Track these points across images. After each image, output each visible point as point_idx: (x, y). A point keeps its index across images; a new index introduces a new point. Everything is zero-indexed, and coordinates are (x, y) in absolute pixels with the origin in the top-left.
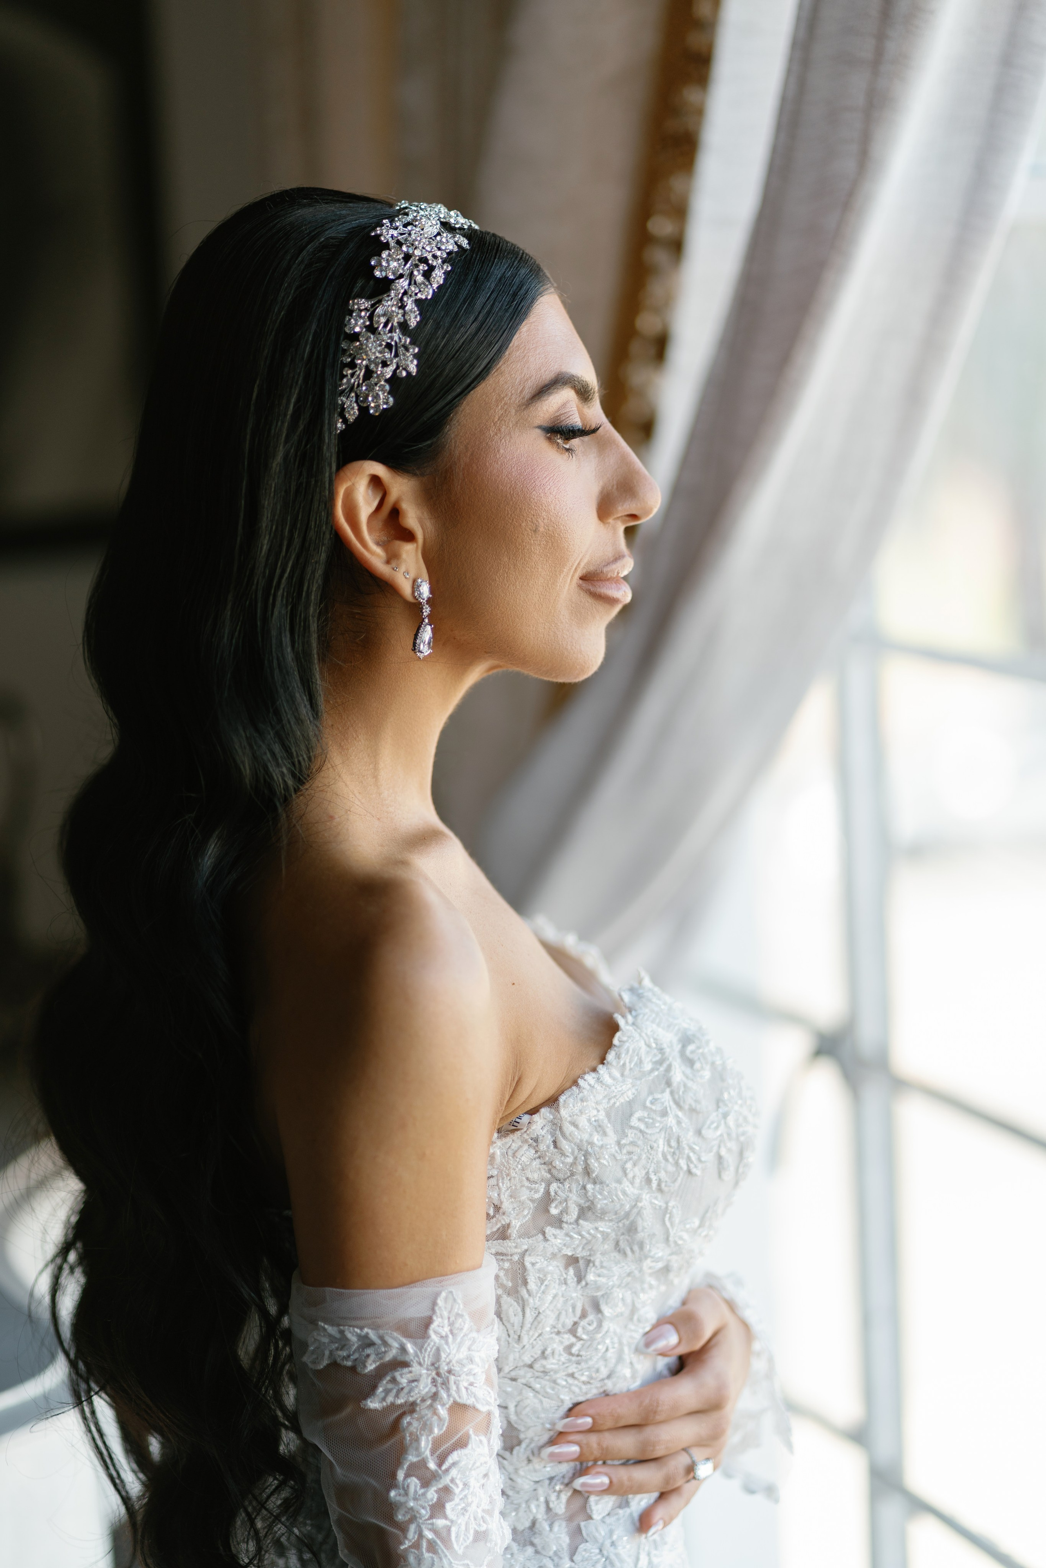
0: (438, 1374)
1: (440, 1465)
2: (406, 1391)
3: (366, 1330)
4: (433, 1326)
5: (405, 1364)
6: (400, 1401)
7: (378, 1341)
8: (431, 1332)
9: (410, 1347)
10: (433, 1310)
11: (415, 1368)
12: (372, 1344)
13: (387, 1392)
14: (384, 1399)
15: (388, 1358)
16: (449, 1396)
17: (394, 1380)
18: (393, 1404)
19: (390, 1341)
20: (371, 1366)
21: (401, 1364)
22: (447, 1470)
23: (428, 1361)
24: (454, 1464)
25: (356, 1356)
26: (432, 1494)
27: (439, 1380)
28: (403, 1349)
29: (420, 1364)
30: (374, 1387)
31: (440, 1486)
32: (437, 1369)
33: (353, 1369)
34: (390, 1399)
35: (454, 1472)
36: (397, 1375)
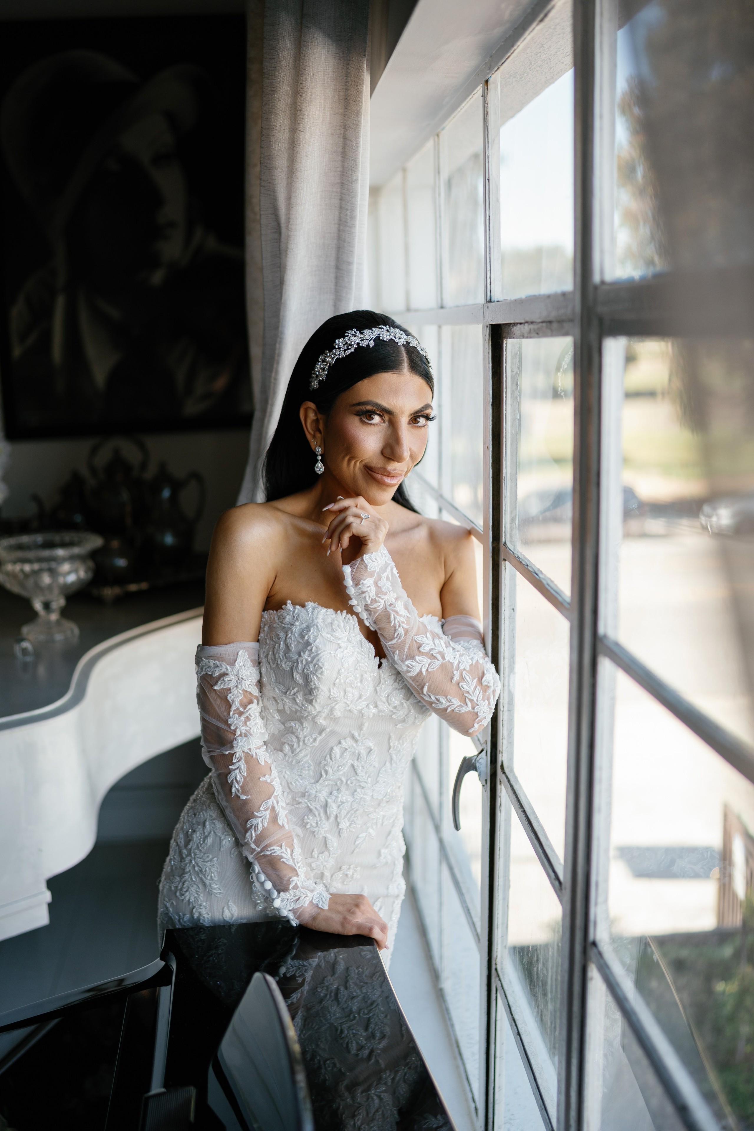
0: (238, 679)
1: (245, 709)
2: (227, 683)
3: (216, 661)
4: (237, 662)
5: (227, 674)
6: (224, 688)
7: (219, 665)
8: (236, 664)
9: (229, 668)
10: (237, 656)
11: (230, 675)
12: (218, 666)
13: (221, 683)
14: (220, 686)
15: (222, 671)
16: (242, 687)
17: (223, 680)
18: (223, 688)
19: (223, 666)
20: (216, 674)
21: (226, 674)
22: (247, 711)
23: (235, 674)
24: (250, 709)
25: (212, 670)
26: (243, 718)
27: (239, 681)
28: (227, 669)
29: (232, 674)
30: (217, 682)
31: (245, 716)
32: (238, 677)
33: (211, 675)
34: (222, 686)
35: (250, 712)
36: (224, 678)
